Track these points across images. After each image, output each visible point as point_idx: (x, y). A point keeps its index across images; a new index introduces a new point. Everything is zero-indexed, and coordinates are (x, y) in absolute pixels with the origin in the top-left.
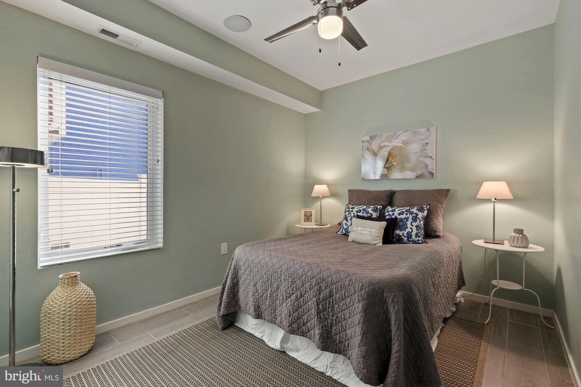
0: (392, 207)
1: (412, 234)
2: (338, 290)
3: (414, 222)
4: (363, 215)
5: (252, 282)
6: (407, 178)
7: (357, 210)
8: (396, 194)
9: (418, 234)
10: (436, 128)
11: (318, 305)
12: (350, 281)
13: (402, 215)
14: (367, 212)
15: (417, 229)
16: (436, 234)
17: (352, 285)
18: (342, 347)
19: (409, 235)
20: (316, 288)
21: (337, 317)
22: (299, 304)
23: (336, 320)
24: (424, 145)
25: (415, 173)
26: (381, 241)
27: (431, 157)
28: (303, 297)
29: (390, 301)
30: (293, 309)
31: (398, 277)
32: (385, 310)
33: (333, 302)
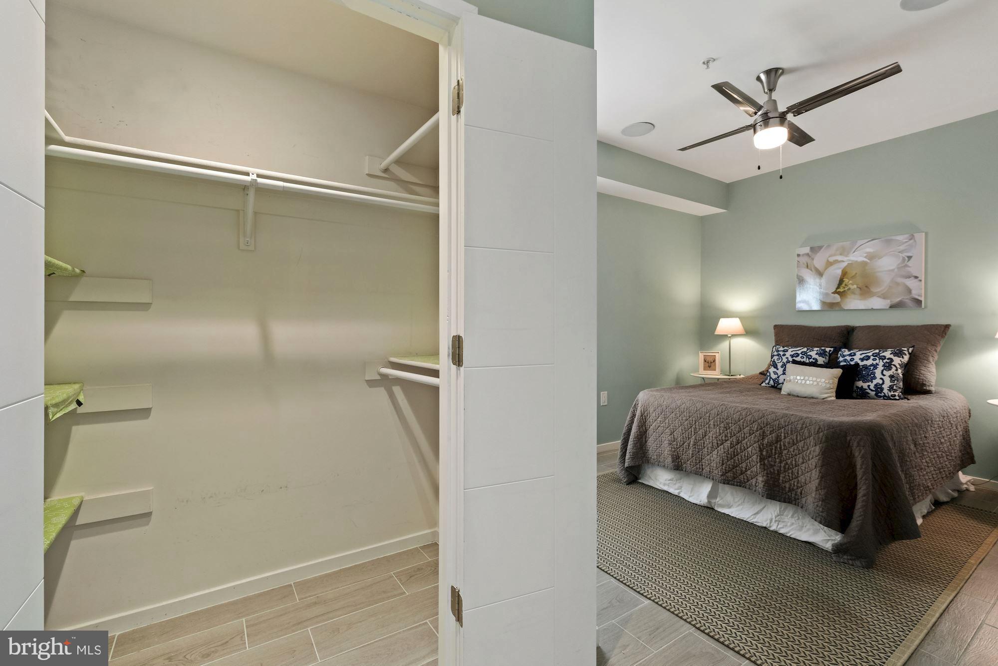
0: (849, 351)
1: (883, 386)
2: (788, 434)
3: (887, 370)
4: (802, 360)
5: (667, 430)
6: (874, 308)
7: (792, 353)
8: (854, 333)
9: (892, 388)
10: (926, 234)
11: (761, 451)
12: (803, 424)
13: (867, 360)
14: (810, 357)
15: (891, 380)
16: (925, 388)
17: (806, 428)
18: (793, 495)
19: (878, 388)
20: (758, 432)
21: (787, 464)
22: (735, 451)
23: (784, 467)
24: (904, 259)
25: (889, 301)
26: (834, 394)
27: (916, 277)
28: (740, 444)
29: (855, 444)
30: (727, 457)
31: (865, 421)
32: (849, 455)
33: (780, 448)
